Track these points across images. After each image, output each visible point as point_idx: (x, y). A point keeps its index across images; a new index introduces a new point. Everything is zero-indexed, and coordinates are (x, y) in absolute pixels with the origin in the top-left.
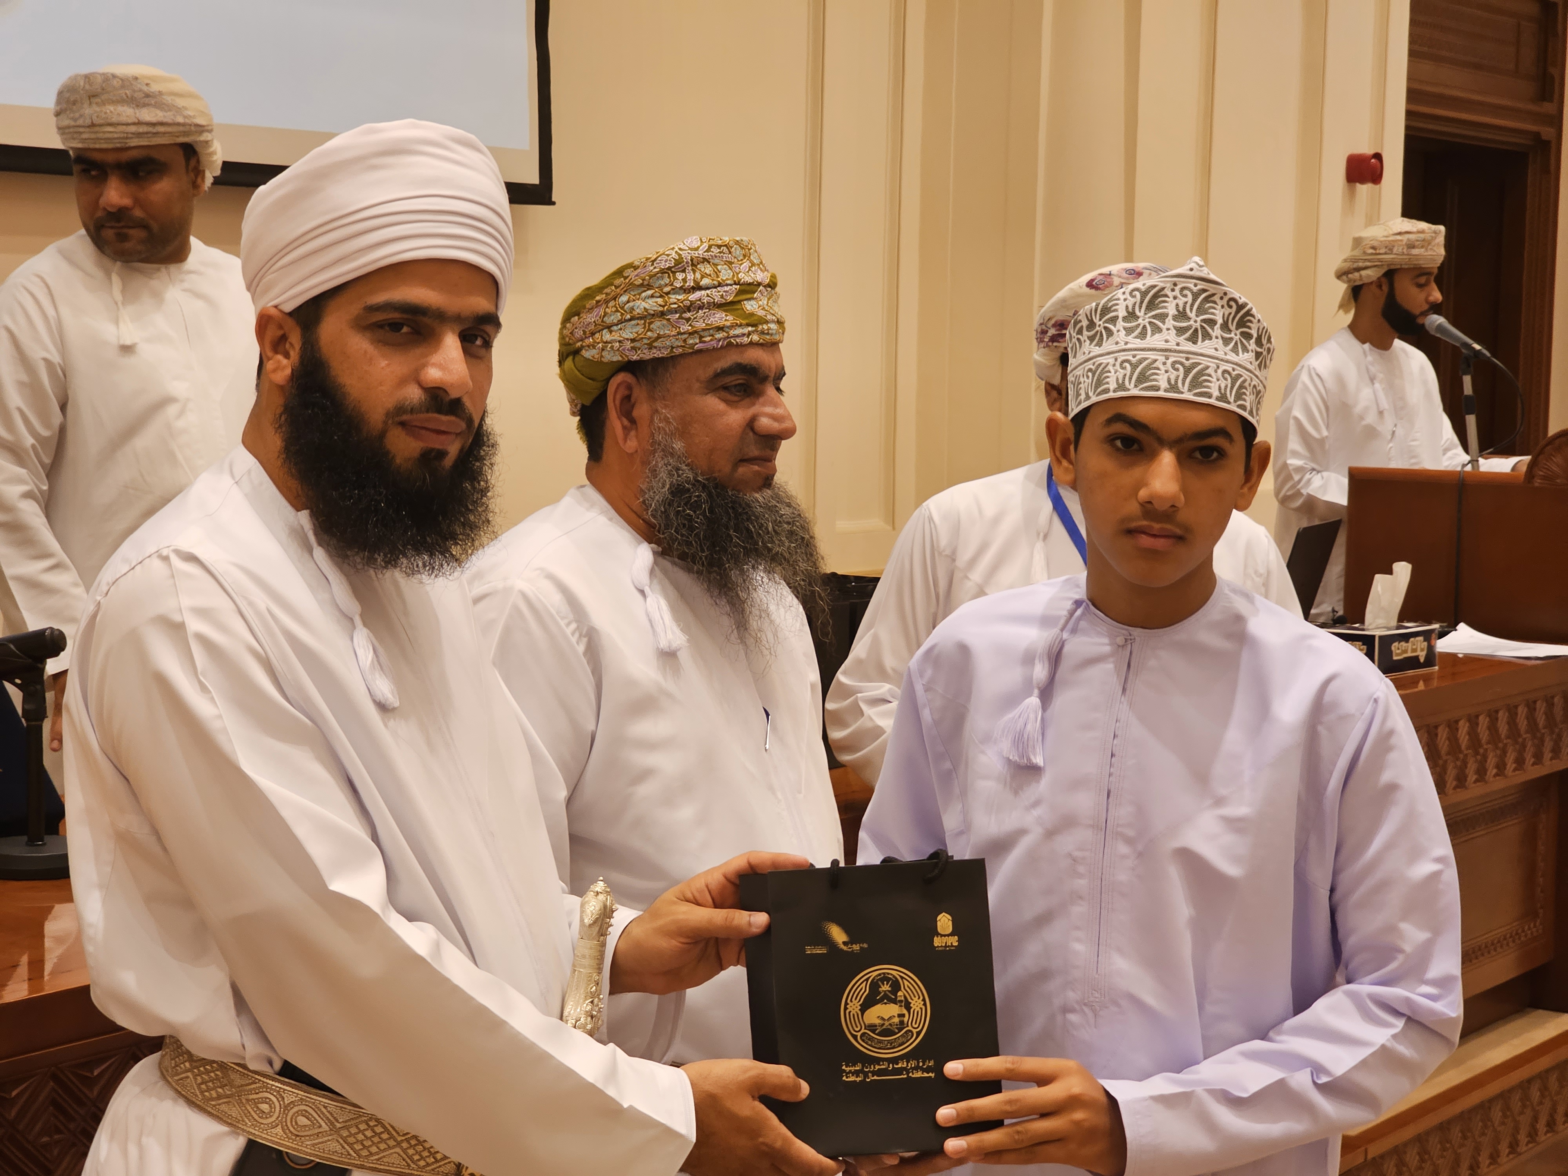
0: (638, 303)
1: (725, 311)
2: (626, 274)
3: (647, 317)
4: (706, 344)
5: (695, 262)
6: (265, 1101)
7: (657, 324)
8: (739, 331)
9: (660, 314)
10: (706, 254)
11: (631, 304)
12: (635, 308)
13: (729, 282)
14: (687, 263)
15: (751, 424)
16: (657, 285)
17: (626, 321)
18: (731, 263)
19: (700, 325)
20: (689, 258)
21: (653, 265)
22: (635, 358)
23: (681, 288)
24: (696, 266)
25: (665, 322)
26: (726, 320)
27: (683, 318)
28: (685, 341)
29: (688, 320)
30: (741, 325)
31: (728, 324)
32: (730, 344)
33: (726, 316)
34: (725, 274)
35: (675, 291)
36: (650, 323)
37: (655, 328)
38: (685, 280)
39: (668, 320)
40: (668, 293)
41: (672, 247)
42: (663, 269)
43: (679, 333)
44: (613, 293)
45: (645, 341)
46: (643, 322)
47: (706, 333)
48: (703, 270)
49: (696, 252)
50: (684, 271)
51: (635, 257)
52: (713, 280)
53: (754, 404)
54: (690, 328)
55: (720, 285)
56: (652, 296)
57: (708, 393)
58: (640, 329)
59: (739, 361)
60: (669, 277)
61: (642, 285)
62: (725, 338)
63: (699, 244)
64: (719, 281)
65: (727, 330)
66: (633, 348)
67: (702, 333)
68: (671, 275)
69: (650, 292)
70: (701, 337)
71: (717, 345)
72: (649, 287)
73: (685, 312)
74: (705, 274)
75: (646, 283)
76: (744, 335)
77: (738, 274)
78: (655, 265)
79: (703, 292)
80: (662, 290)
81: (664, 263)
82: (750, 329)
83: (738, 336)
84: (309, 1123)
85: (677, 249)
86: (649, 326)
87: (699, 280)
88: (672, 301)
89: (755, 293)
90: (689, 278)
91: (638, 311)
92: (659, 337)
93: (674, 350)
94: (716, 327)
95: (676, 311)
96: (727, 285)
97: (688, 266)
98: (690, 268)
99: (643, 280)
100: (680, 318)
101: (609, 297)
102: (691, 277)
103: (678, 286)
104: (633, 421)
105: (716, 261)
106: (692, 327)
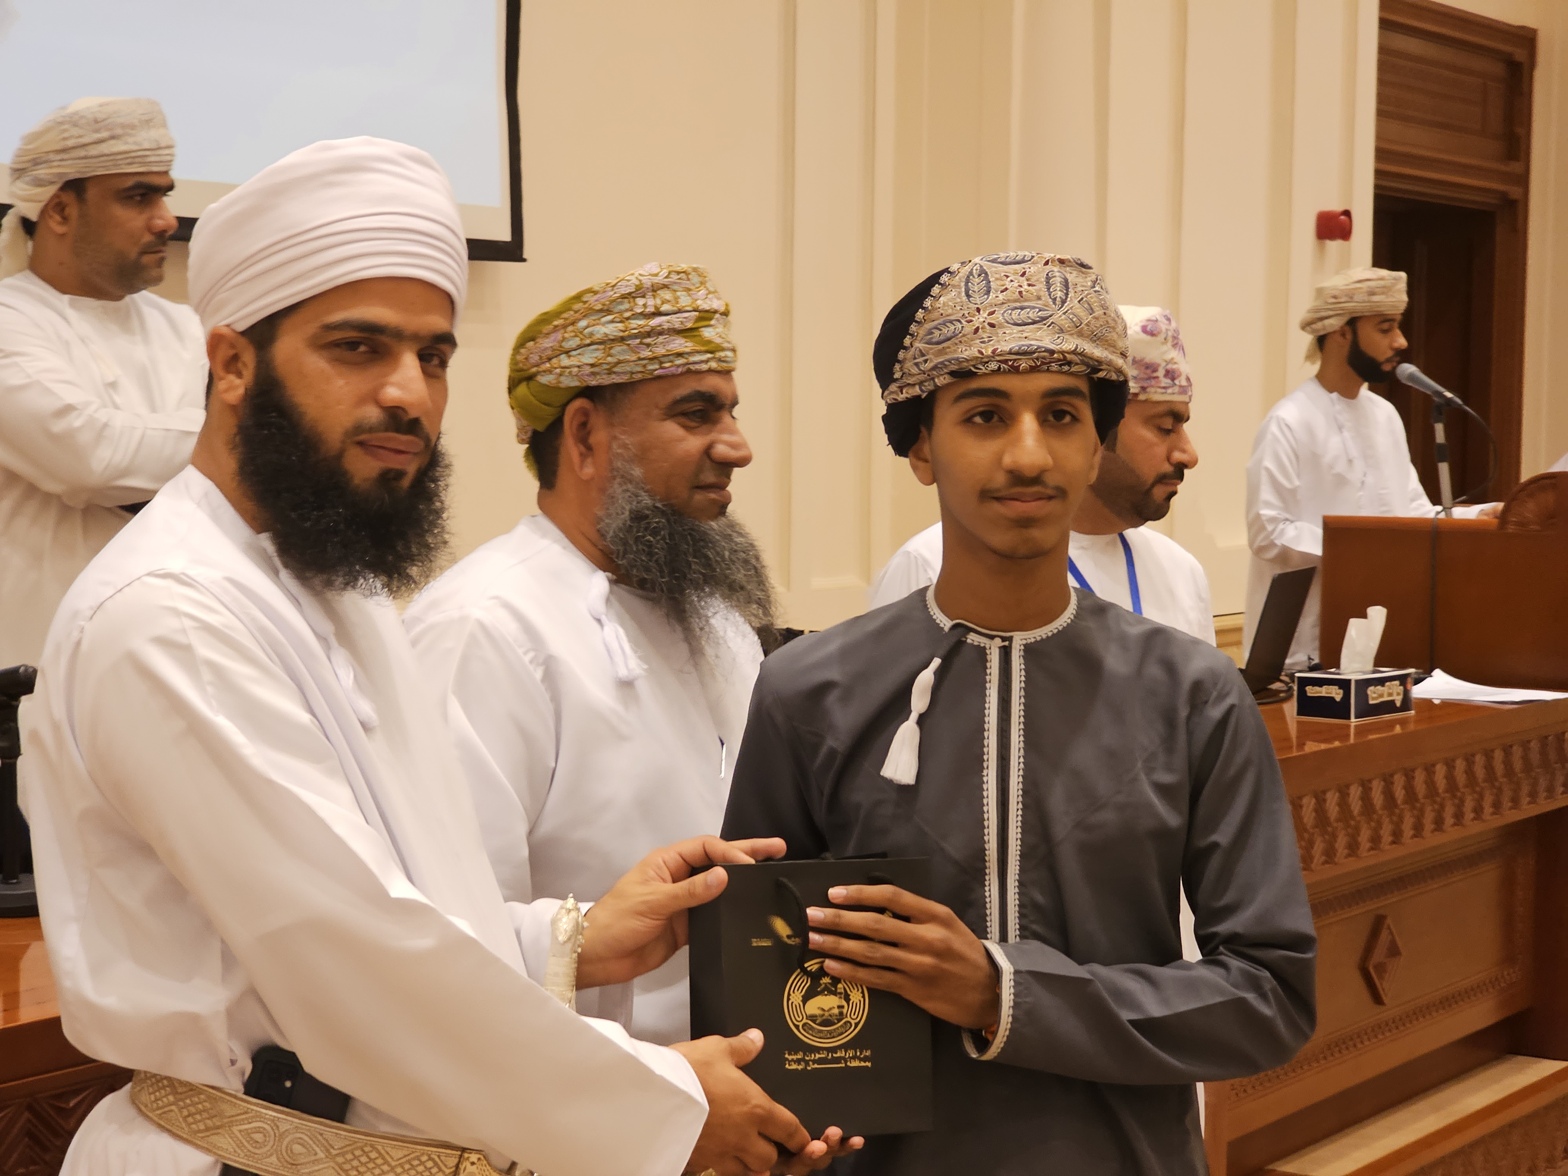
0: (597, 328)
1: (685, 337)
2: (585, 299)
3: (608, 342)
4: (666, 370)
5: (655, 288)
6: (258, 1130)
7: (617, 349)
8: (697, 358)
9: (620, 339)
10: (665, 280)
11: (589, 330)
12: (595, 332)
13: (688, 308)
14: (647, 288)
15: (707, 452)
16: (618, 310)
17: (586, 346)
18: (689, 290)
19: (660, 351)
20: (649, 284)
21: (612, 290)
22: (594, 383)
23: (641, 313)
24: (656, 292)
25: (625, 347)
26: (685, 346)
27: (643, 344)
28: (644, 366)
29: (648, 345)
30: (699, 352)
31: (686, 350)
32: (689, 372)
33: (686, 342)
34: (684, 300)
35: (635, 316)
36: (610, 348)
37: (615, 353)
38: (645, 305)
39: (628, 345)
40: (628, 319)
42: (623, 295)
43: (640, 359)
44: (572, 318)
45: (605, 366)
46: (603, 347)
47: (666, 359)
48: (663, 296)
49: (656, 278)
50: (644, 296)
52: (673, 306)
53: (710, 432)
54: (650, 353)
55: (679, 311)
56: (612, 321)
57: (667, 419)
58: (599, 354)
59: (698, 388)
60: (630, 302)
61: (600, 311)
62: (685, 365)
63: (659, 269)
64: (678, 308)
65: (687, 356)
66: (592, 373)
67: (662, 359)
68: (632, 300)
69: (610, 318)
70: (661, 363)
71: (677, 371)
72: (609, 312)
73: (645, 338)
74: (664, 300)
75: (606, 308)
76: (702, 361)
77: (695, 301)
78: (614, 291)
79: (663, 318)
80: (622, 315)
81: (623, 289)
82: (707, 356)
83: (696, 363)
84: (303, 1150)
85: (637, 274)
86: (608, 351)
87: (659, 306)
88: (632, 326)
89: (712, 320)
90: (649, 304)
91: (595, 336)
92: (619, 362)
93: (634, 376)
94: (676, 353)
95: (635, 336)
96: (686, 311)
97: (648, 292)
98: (650, 294)
99: (603, 305)
100: (641, 343)
101: (568, 321)
102: (651, 303)
103: (639, 311)
104: (589, 448)
105: (675, 287)
106: (653, 353)
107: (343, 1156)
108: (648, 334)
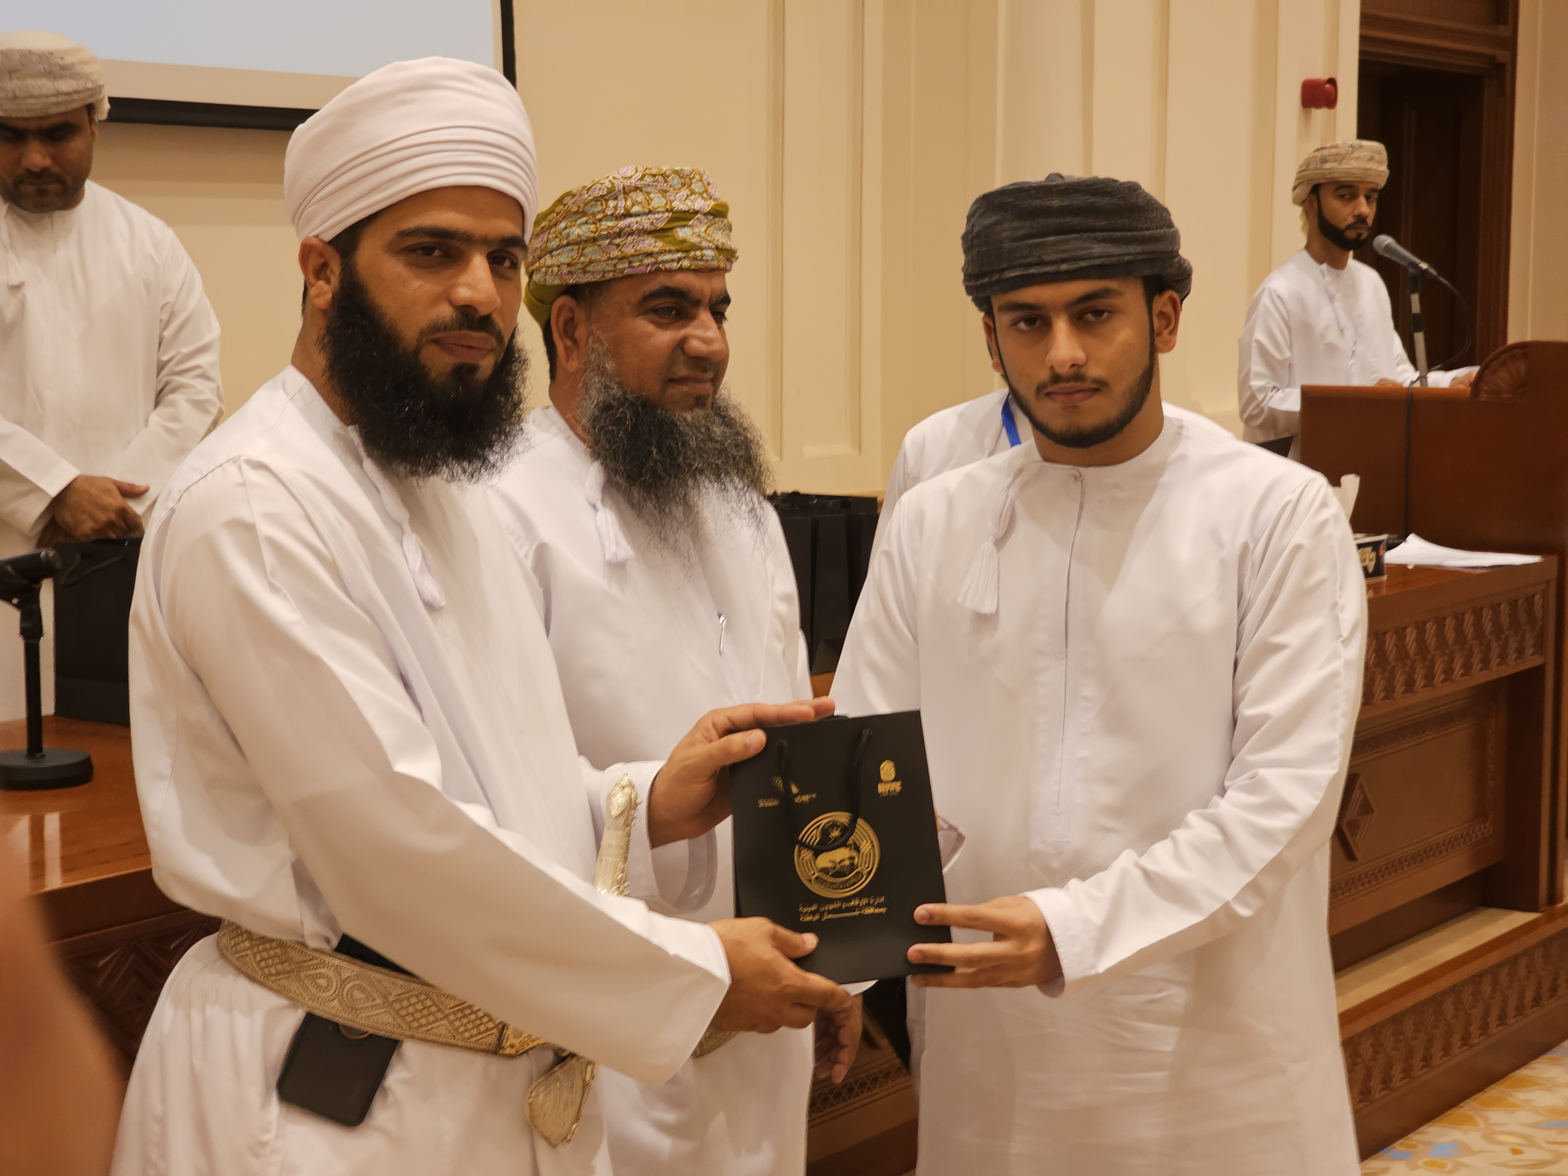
0: (573, 229)
1: (656, 237)
2: (565, 202)
3: (581, 243)
4: (635, 269)
5: (627, 189)
6: (323, 976)
7: (589, 250)
8: (668, 257)
9: (592, 241)
10: (639, 183)
11: (567, 231)
12: (571, 234)
13: (660, 210)
14: (619, 191)
15: (681, 345)
16: (591, 212)
17: (563, 246)
18: (666, 191)
19: (629, 250)
20: (621, 186)
21: (587, 193)
22: (571, 281)
23: (612, 215)
24: (628, 194)
25: (596, 248)
26: (654, 246)
27: (613, 244)
28: (615, 265)
29: (617, 245)
30: (670, 251)
31: (656, 250)
32: (658, 270)
33: (656, 242)
34: (658, 201)
35: (606, 217)
36: (583, 249)
37: (587, 253)
38: (615, 208)
39: (600, 246)
40: (600, 220)
41: (607, 176)
42: (596, 197)
43: (610, 259)
44: (554, 220)
45: (579, 266)
46: (577, 247)
47: (635, 259)
48: (634, 198)
49: (629, 181)
50: (616, 198)
51: (574, 187)
52: (643, 208)
53: (685, 326)
54: (620, 253)
55: (650, 212)
56: (586, 223)
57: (639, 316)
58: (574, 254)
59: (668, 284)
60: (602, 204)
61: (577, 212)
62: (654, 264)
63: (634, 172)
64: (649, 210)
65: (656, 256)
66: (570, 273)
67: (631, 259)
68: (604, 202)
69: (584, 219)
70: (630, 263)
71: (646, 270)
72: (584, 214)
73: (615, 238)
74: (636, 202)
75: (581, 210)
76: (673, 261)
77: (671, 202)
78: (590, 193)
79: (633, 220)
80: (595, 217)
81: (597, 192)
82: (679, 255)
83: (666, 262)
84: (363, 996)
85: (611, 178)
86: (582, 251)
87: (629, 208)
88: (602, 227)
89: (690, 220)
90: (620, 205)
91: (572, 237)
92: (591, 262)
93: (606, 274)
94: (645, 253)
95: (607, 237)
96: (659, 212)
97: (620, 194)
98: (622, 196)
99: (579, 207)
100: (611, 243)
101: (552, 223)
102: (622, 204)
103: (609, 213)
104: (575, 342)
105: (649, 189)
106: (622, 253)
107: (401, 1002)
108: (619, 235)
